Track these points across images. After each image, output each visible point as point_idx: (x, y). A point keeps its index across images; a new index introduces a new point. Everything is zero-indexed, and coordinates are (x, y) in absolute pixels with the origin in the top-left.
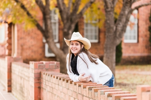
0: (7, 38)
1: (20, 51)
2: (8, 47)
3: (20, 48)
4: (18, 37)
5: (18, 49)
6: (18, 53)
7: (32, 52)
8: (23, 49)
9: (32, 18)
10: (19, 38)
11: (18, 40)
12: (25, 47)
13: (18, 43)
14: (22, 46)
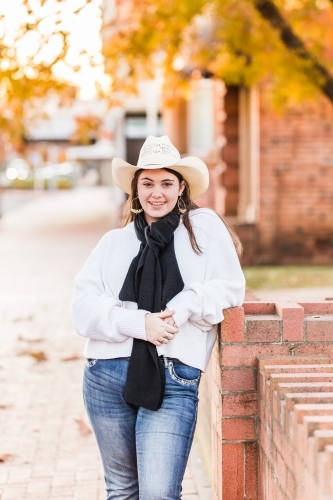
0: (222, 141)
1: (270, 196)
2: (223, 176)
3: (271, 180)
4: (263, 134)
5: (262, 185)
6: (262, 203)
7: (322, 199)
8: (281, 188)
9: (304, 56)
10: (268, 141)
11: (263, 150)
12: (292, 178)
13: (263, 162)
14: (278, 174)
